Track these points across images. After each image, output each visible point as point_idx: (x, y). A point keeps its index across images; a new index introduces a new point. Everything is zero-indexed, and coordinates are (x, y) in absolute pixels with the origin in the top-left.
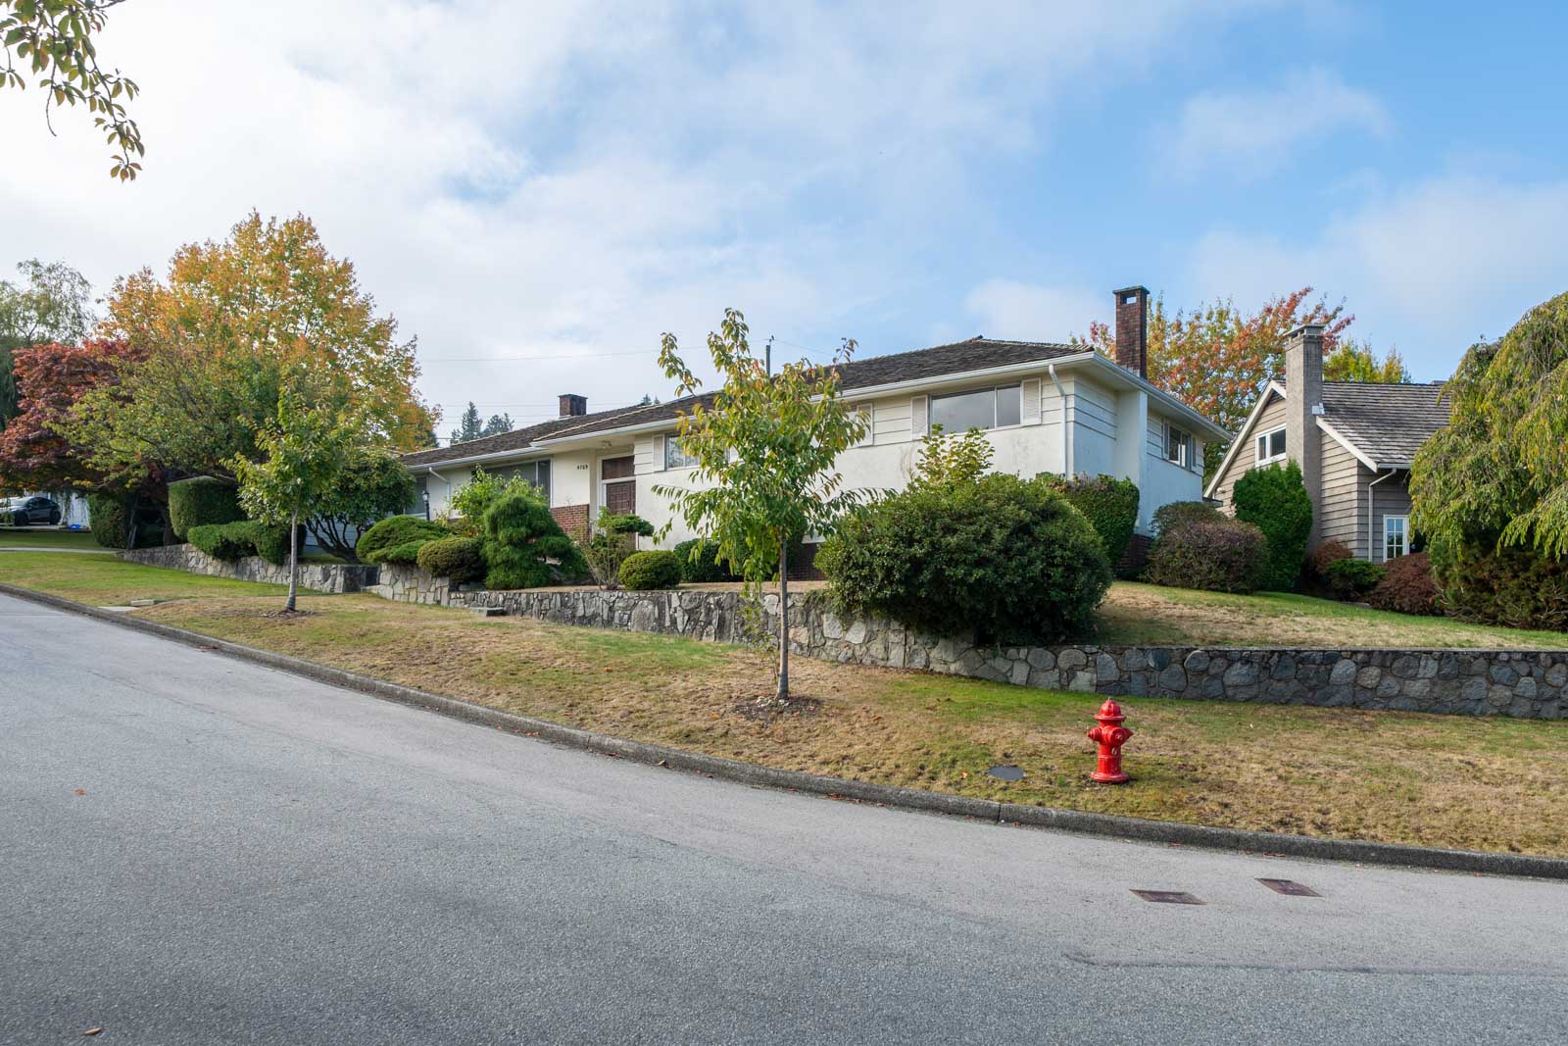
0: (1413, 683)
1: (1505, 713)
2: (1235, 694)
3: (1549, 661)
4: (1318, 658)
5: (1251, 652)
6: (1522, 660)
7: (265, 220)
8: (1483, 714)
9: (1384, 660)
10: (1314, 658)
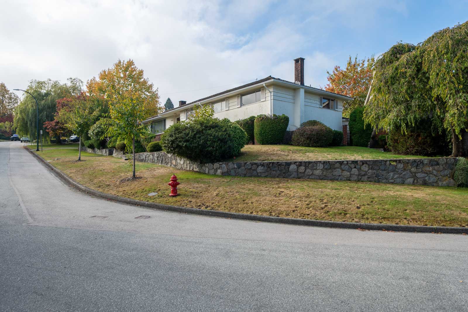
0: (316, 171)
1: (349, 179)
2: (261, 175)
3: (361, 163)
4: (284, 164)
5: (264, 163)
6: (352, 163)
7: (122, 61)
8: (341, 180)
9: (305, 165)
10: (283, 164)
